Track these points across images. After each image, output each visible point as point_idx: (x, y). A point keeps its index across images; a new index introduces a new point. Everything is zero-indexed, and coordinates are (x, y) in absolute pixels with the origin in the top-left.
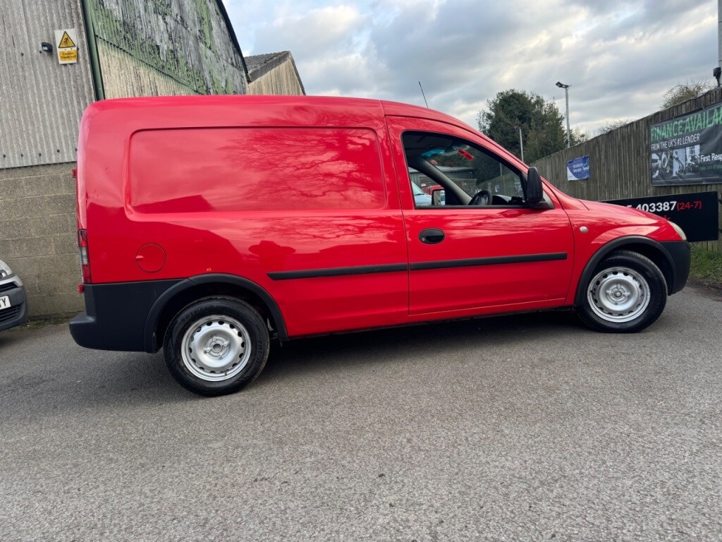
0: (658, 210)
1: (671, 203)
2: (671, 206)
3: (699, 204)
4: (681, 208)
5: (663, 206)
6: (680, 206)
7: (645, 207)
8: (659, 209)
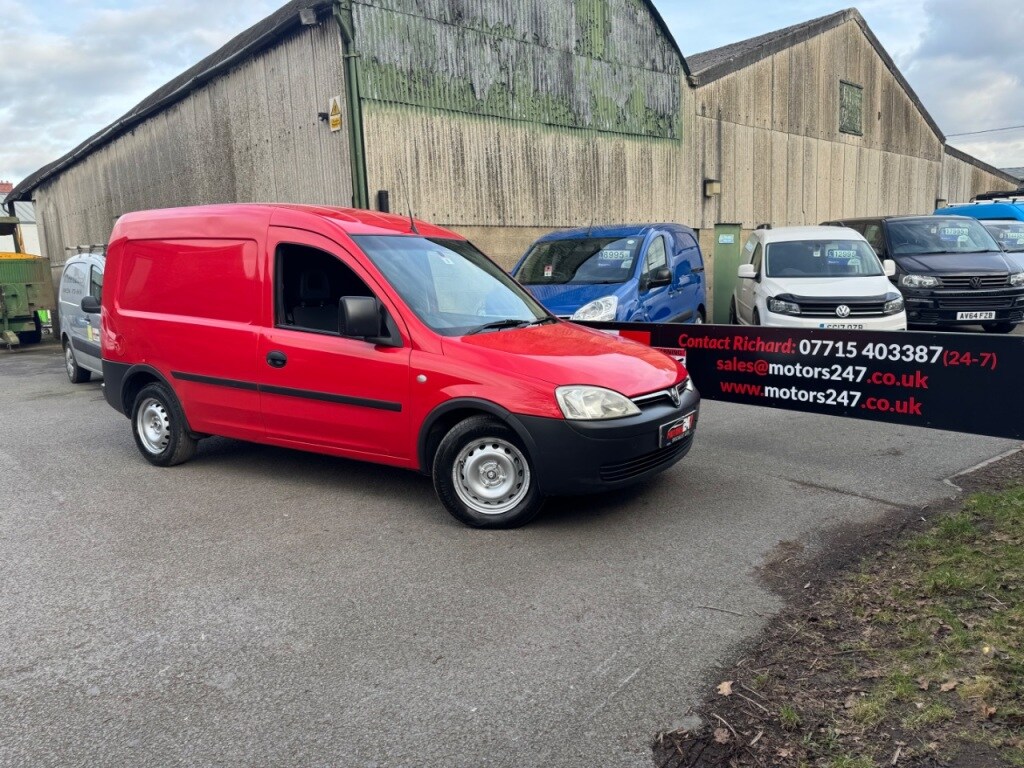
0: (904, 358)
1: (932, 348)
2: (931, 354)
3: (991, 359)
4: (952, 362)
5: (915, 353)
6: (950, 358)
7: (881, 350)
8: (908, 356)
